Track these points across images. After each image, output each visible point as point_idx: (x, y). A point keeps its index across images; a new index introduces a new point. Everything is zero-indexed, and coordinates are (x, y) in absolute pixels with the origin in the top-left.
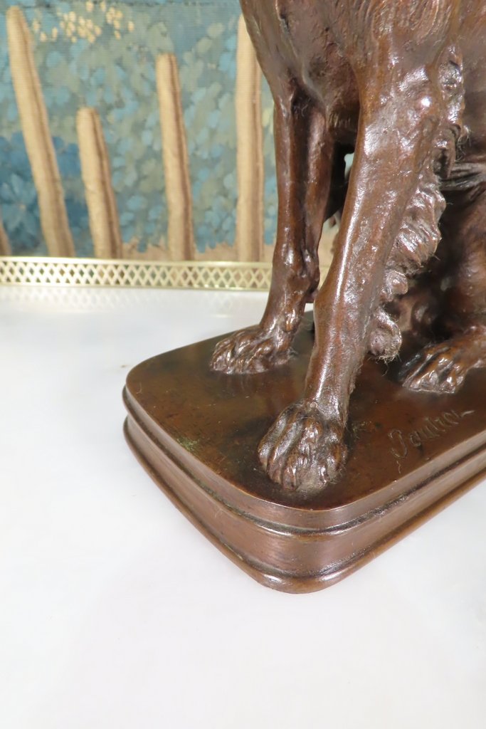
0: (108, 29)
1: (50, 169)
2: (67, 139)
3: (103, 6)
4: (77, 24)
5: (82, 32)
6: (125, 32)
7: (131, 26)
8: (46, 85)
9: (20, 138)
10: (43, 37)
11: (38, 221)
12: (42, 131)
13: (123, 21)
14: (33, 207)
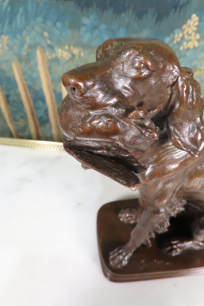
0: (73, 56)
1: (52, 99)
2: (58, 90)
3: (72, 47)
4: (62, 53)
5: (64, 56)
6: (79, 56)
7: (82, 54)
8: (50, 72)
9: (41, 89)
10: (50, 57)
11: (47, 115)
12: (49, 87)
13: (79, 53)
14: (46, 111)
